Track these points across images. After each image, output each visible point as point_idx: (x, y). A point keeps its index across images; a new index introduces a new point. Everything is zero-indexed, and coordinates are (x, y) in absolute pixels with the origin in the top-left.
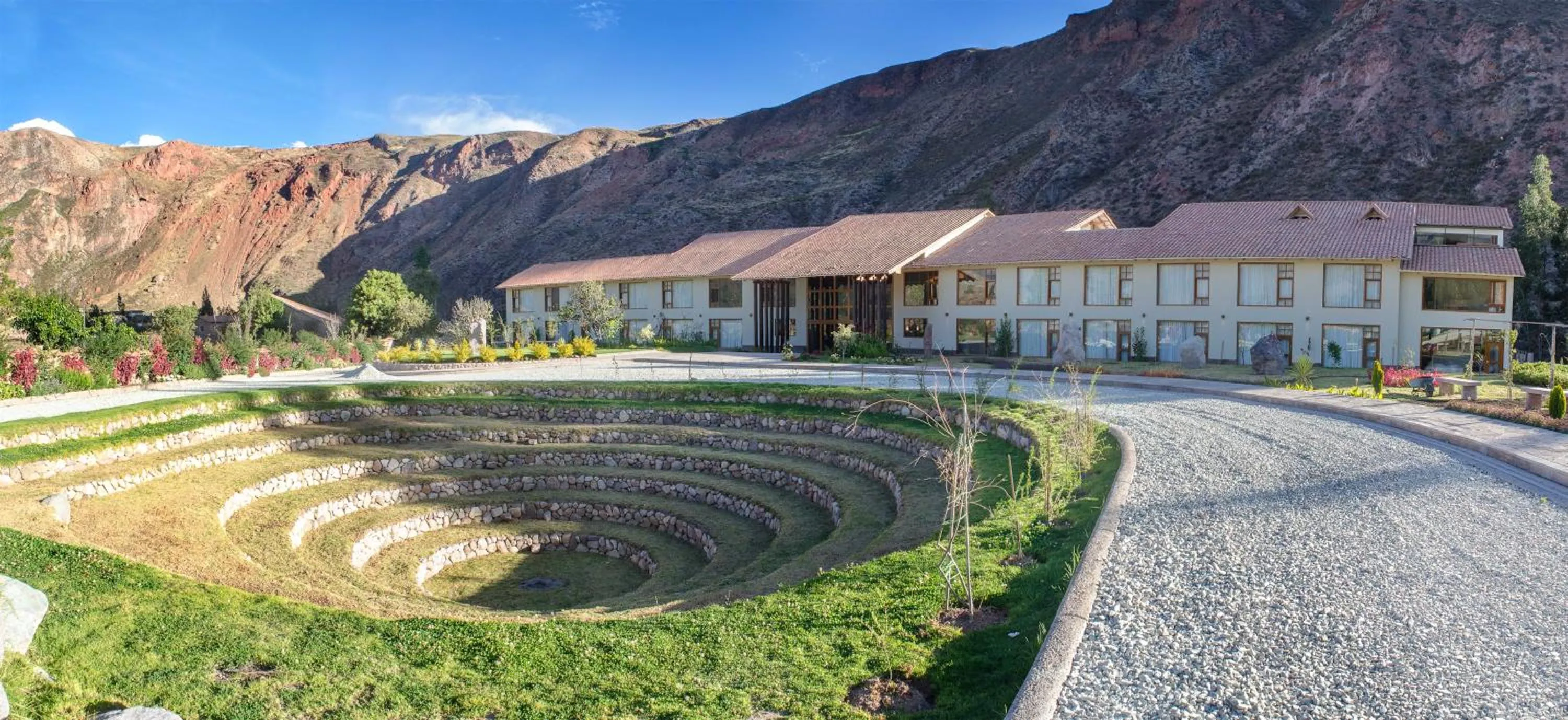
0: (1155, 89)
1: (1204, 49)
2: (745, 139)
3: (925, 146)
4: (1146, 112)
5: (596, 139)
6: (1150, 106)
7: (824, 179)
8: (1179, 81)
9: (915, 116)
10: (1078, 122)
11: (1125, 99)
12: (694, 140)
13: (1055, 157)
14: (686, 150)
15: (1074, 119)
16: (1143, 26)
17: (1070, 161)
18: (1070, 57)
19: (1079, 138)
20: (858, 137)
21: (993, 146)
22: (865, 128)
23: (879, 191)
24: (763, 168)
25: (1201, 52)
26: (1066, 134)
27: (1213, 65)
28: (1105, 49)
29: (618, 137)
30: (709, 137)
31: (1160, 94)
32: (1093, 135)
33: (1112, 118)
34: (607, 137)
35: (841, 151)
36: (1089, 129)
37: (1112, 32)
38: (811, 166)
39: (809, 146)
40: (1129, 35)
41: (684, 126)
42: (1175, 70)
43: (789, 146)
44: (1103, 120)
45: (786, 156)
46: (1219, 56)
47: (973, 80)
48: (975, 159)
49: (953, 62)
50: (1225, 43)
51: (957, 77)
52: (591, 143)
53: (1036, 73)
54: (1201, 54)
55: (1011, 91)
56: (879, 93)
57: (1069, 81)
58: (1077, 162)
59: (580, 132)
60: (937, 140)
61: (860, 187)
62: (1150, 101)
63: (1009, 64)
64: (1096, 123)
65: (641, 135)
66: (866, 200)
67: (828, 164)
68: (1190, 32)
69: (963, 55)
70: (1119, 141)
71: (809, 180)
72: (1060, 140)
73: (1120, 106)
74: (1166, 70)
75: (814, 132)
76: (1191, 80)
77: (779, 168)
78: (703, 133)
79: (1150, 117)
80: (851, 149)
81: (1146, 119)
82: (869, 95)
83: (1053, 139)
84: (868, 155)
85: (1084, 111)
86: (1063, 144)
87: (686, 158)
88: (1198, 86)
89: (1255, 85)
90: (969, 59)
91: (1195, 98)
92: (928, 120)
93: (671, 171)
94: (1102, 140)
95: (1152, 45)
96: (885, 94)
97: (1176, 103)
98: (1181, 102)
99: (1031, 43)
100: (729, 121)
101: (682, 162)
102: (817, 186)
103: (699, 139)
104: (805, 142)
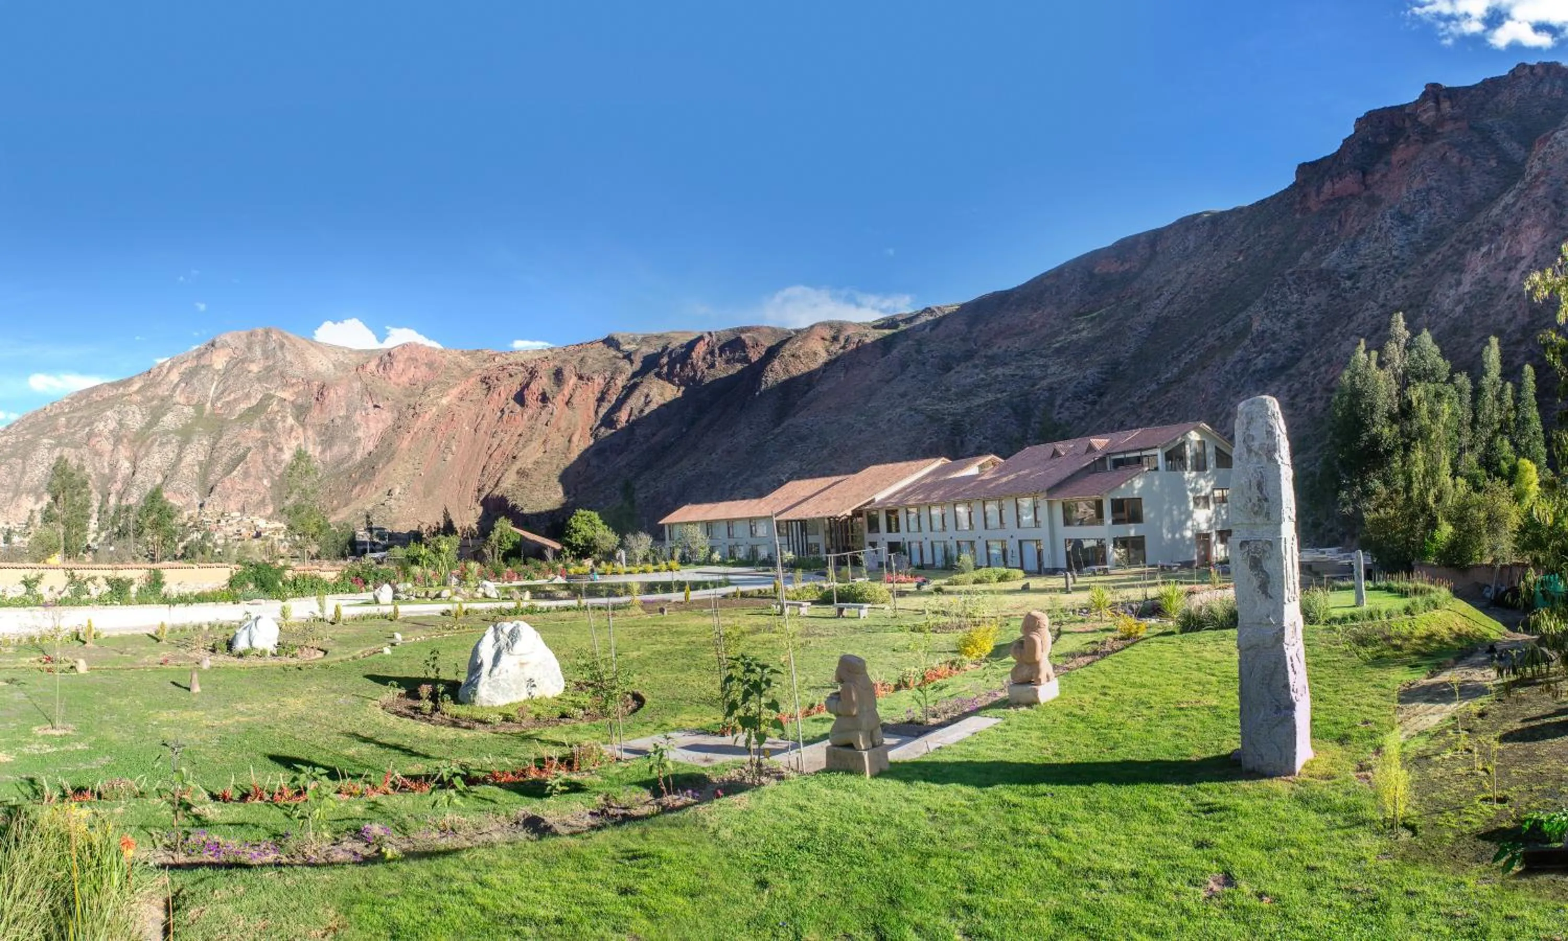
0: (1357, 262)
1: (1407, 213)
2: (981, 327)
3: (1155, 327)
4: (1344, 290)
5: (828, 334)
6: (1349, 283)
7: (1052, 369)
8: (1381, 251)
9: (1147, 293)
10: (1277, 308)
11: (1325, 278)
12: (927, 330)
13: (1255, 346)
14: (919, 343)
15: (1274, 304)
16: (1369, 177)
17: (1267, 352)
18: (1298, 216)
19: (1279, 324)
20: (1093, 319)
21: (1215, 327)
22: (1101, 307)
23: (1104, 380)
24: (993, 361)
25: (1404, 216)
26: (1267, 321)
27: (1415, 230)
28: (1332, 207)
29: (850, 332)
30: (941, 328)
31: (1360, 268)
32: (1292, 321)
33: (1311, 300)
34: (839, 331)
35: (1074, 336)
36: (1288, 314)
37: (1337, 186)
38: (1041, 356)
39: (1045, 331)
40: (1355, 188)
41: (917, 316)
42: (1376, 240)
43: (1025, 333)
44: (1303, 303)
45: (1020, 343)
46: (1423, 218)
47: (1206, 248)
48: (1196, 340)
49: (1187, 229)
50: (1429, 203)
51: (1192, 246)
52: (823, 339)
53: (1265, 236)
54: (1404, 219)
55: (1241, 259)
56: (1114, 268)
57: (1295, 245)
58: (1274, 352)
59: (812, 327)
60: (1166, 319)
61: (1085, 377)
62: (1349, 278)
63: (1242, 226)
64: (1295, 307)
65: (875, 327)
66: (1091, 392)
67: (1059, 352)
68: (1400, 190)
69: (1198, 221)
70: (1316, 325)
71: (1037, 372)
72: (1260, 329)
73: (1319, 287)
74: (1368, 240)
75: (1050, 315)
76: (1390, 250)
77: (1008, 360)
78: (937, 323)
79: (1348, 295)
80: (1084, 333)
81: (1344, 299)
82: (1105, 270)
83: (1256, 326)
84: (1098, 339)
85: (1284, 296)
86: (1264, 332)
87: (919, 352)
88: (1396, 258)
90: (1204, 223)
91: (1392, 272)
92: (1158, 297)
93: (904, 366)
94: (1299, 326)
95: (1366, 206)
96: (1121, 269)
97: (1374, 278)
98: (1378, 277)
99: (1263, 201)
100: (963, 307)
101: (915, 355)
102: (1043, 378)
103: (931, 330)
104: (1041, 327)
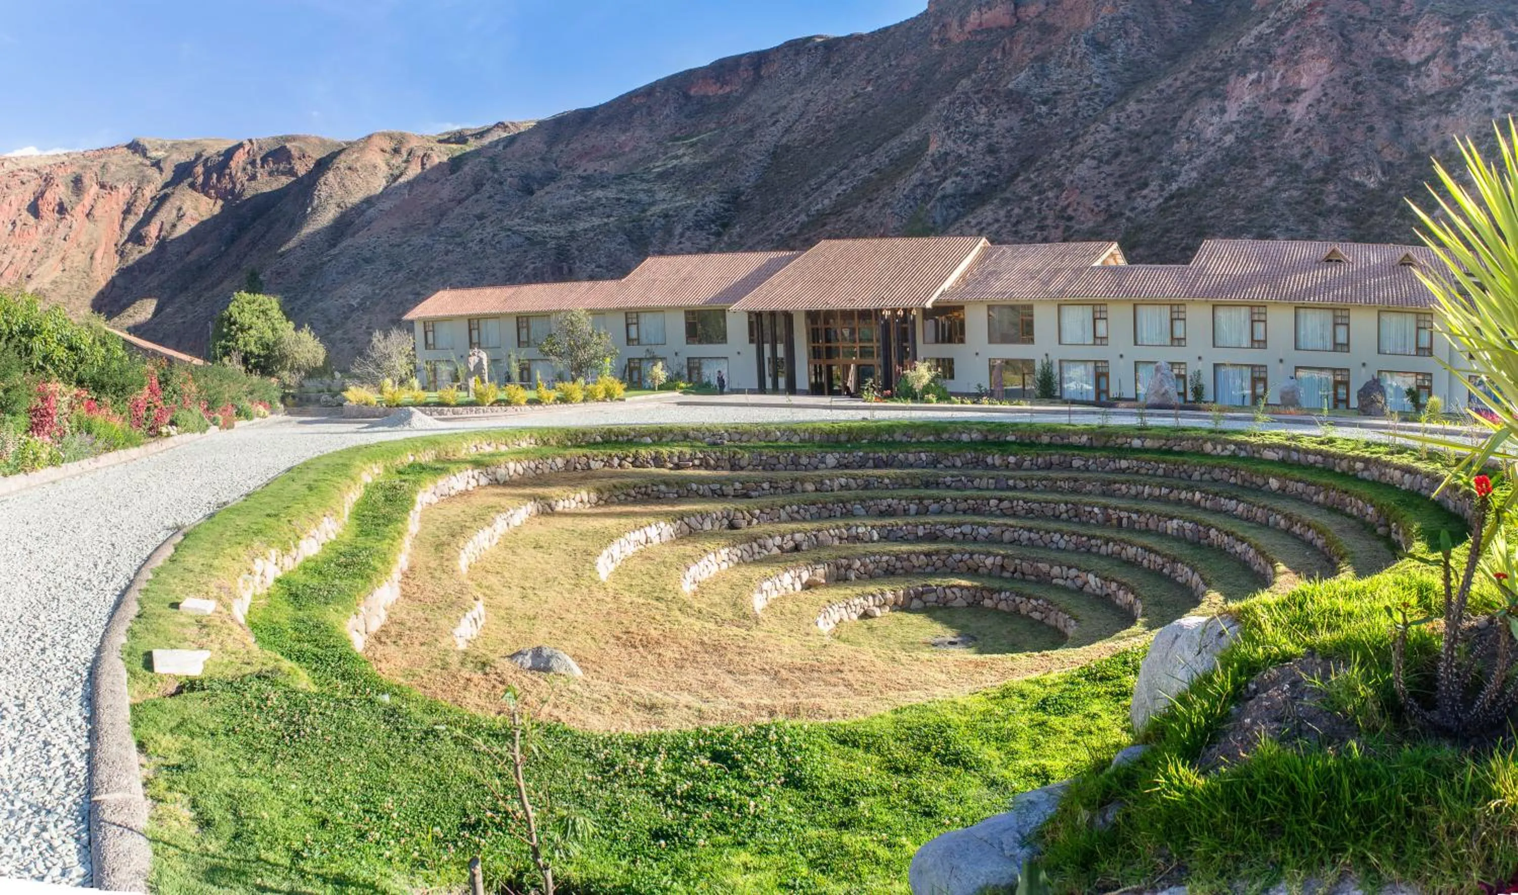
0: (1048, 89)
1: (1102, 40)
2: (561, 147)
3: (774, 155)
4: (1040, 115)
5: (388, 145)
6: (1044, 109)
7: (660, 195)
8: (1076, 78)
9: (759, 120)
10: (962, 128)
11: (1015, 99)
12: (500, 147)
13: (938, 170)
14: (493, 160)
15: (957, 124)
16: (1022, 9)
17: (957, 175)
18: (936, 47)
19: (965, 147)
20: (693, 145)
21: (857, 157)
22: (700, 133)
23: (726, 210)
24: (588, 182)
25: (1098, 43)
26: (950, 143)
27: (1113, 59)
28: (979, 38)
29: (413, 144)
30: (517, 145)
31: (1054, 94)
32: (981, 145)
33: (1001, 123)
34: (400, 142)
35: (675, 162)
36: (976, 136)
37: (985, 16)
38: (643, 180)
39: (636, 156)
40: (1006, 20)
41: (489, 130)
42: (1069, 65)
43: (612, 156)
44: (992, 125)
45: (611, 167)
46: (1120, 49)
47: (823, 75)
48: (837, 172)
49: (797, 53)
50: (1126, 32)
51: (804, 72)
52: (383, 151)
53: (898, 66)
54: (1099, 46)
55: (870, 89)
56: (713, 90)
57: (938, 76)
58: (965, 176)
59: (370, 137)
60: (787, 148)
61: (704, 205)
62: (1045, 102)
63: (864, 55)
64: (983, 129)
65: (440, 141)
66: (713, 222)
67: (663, 176)
68: (1082, 17)
69: (809, 45)
70: (1011, 150)
71: (642, 196)
72: (942, 150)
73: (1010, 109)
74: (1059, 65)
75: (641, 138)
76: (1090, 77)
77: (606, 182)
78: (511, 140)
79: (1046, 122)
80: (686, 159)
81: (1041, 125)
82: (702, 93)
83: (933, 148)
84: (708, 166)
85: (969, 115)
86: (946, 154)
87: (495, 170)
88: (1098, 86)
89: (1170, 86)
90: (816, 48)
91: (1097, 100)
92: (774, 124)
93: (478, 186)
94: (991, 150)
95: (1037, 34)
96: (721, 92)
97: (1075, 105)
98: (1080, 104)
99: (887, 29)
100: (540, 125)
101: (490, 174)
102: (653, 204)
103: (504, 148)
104: (631, 151)
